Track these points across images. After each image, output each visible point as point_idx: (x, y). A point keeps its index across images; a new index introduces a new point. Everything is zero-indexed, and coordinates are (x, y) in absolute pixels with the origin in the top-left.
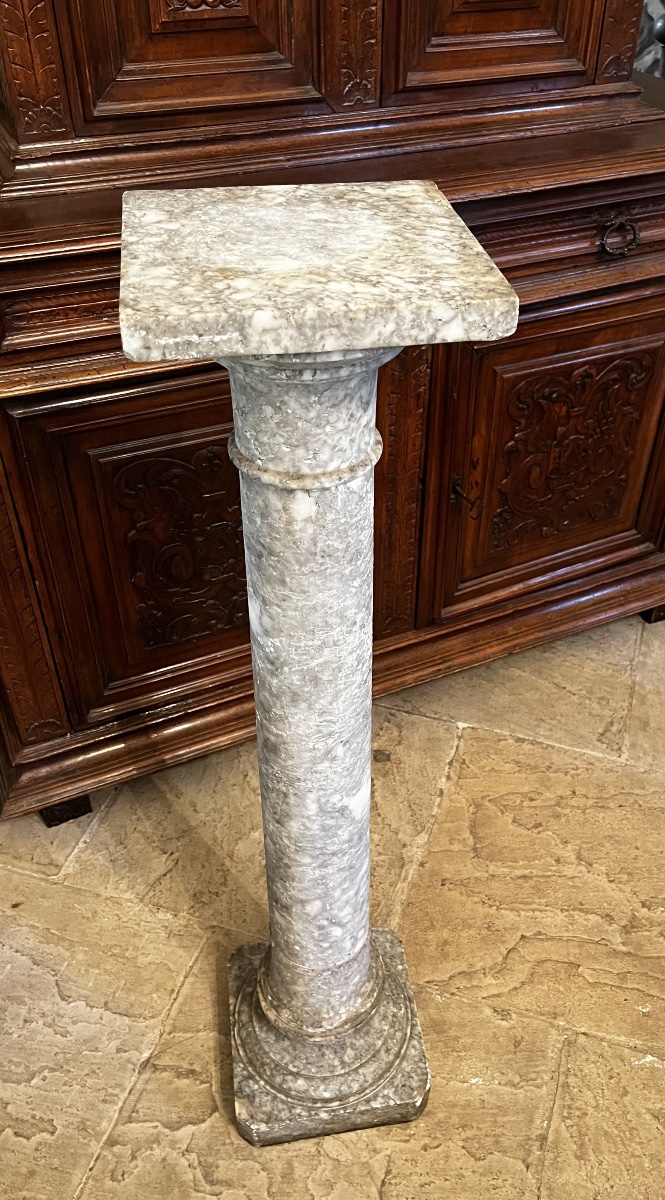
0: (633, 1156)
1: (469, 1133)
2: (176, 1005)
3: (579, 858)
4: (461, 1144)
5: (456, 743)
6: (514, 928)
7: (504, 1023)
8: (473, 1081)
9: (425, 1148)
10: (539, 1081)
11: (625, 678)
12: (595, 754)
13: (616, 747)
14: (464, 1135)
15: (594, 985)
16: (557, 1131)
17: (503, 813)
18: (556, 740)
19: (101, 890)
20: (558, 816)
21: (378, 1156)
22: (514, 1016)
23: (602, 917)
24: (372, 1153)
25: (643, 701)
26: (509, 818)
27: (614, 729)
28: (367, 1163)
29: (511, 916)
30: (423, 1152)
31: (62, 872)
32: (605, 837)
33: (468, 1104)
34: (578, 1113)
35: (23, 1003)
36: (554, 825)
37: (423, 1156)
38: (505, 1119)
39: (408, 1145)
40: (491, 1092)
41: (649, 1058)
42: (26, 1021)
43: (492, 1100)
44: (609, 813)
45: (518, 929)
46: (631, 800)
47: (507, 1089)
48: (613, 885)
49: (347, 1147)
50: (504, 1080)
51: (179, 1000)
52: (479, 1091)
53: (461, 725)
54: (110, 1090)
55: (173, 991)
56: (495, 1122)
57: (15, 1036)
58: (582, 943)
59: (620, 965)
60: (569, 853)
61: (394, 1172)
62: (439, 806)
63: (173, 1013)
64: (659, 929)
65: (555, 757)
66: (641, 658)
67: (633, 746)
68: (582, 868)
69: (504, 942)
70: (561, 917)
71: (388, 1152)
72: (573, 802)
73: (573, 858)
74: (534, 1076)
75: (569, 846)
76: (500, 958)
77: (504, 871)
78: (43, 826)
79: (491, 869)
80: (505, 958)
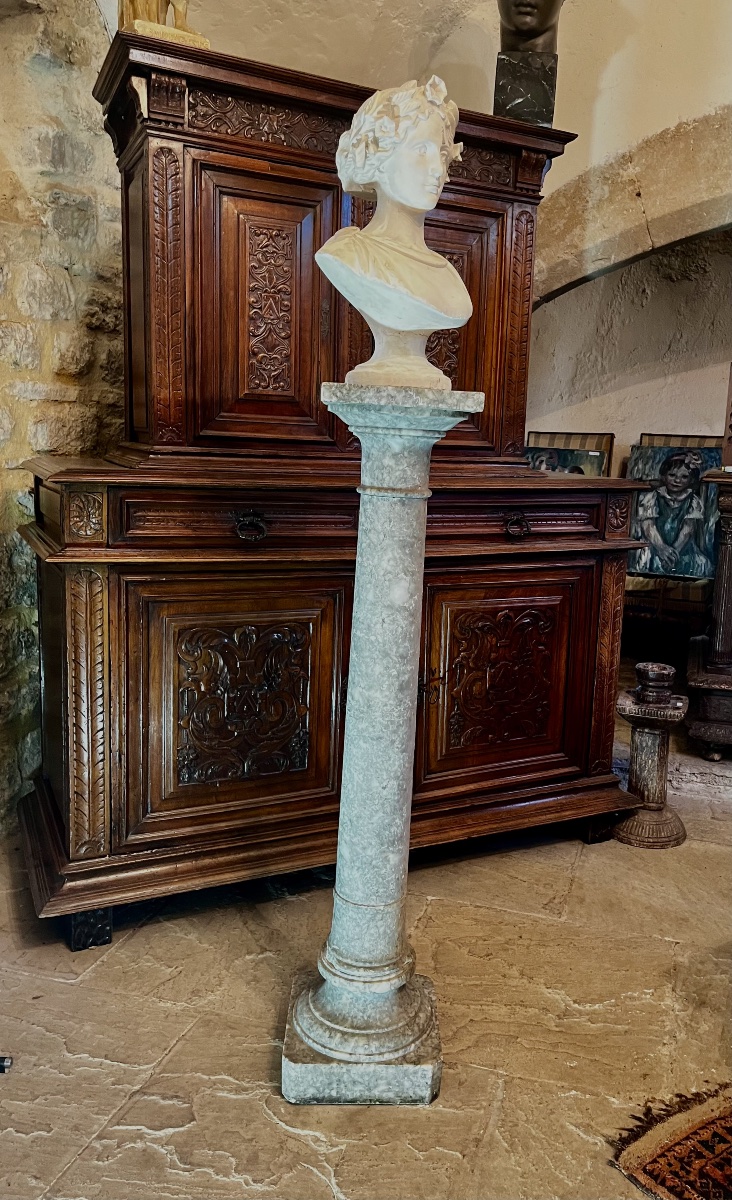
0: (556, 1150)
1: (416, 1136)
2: (167, 1058)
3: (522, 974)
4: (408, 1142)
5: (425, 908)
6: (464, 1015)
7: (451, 1071)
10: (478, 1106)
11: (568, 874)
12: (540, 916)
13: (557, 912)
14: (411, 1137)
15: (529, 1050)
16: (491, 1135)
17: (460, 947)
18: (508, 908)
19: (113, 990)
20: (507, 950)
22: (459, 1067)
23: (539, 1010)
25: (581, 887)
26: (465, 951)
27: (556, 901)
28: (324, 1154)
29: (462, 1008)
31: (79, 979)
32: (544, 963)
34: (511, 1124)
35: (35, 1055)
36: (503, 955)
37: (373, 1149)
38: (448, 1128)
41: (573, 1092)
42: (35, 1065)
44: (549, 948)
45: (468, 1016)
46: (568, 942)
47: (451, 1110)
48: (550, 990)
50: (448, 1105)
51: (171, 1053)
53: (429, 898)
54: (103, 1107)
55: (165, 1049)
56: (439, 1130)
57: (24, 1074)
58: (521, 1025)
59: (553, 1039)
60: (514, 972)
61: (347, 1158)
63: (164, 1062)
64: (587, 1017)
65: (506, 917)
66: (580, 863)
67: (572, 912)
68: (525, 981)
69: (454, 1024)
70: (504, 1010)
72: (519, 942)
73: (517, 974)
74: (474, 1103)
75: (514, 968)
76: (451, 1033)
77: (460, 981)
78: (68, 951)
79: (448, 980)
80: (455, 1033)
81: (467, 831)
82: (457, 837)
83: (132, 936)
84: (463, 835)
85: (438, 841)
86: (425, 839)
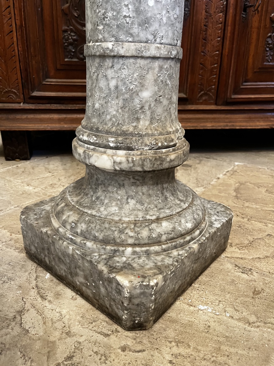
1: (182, 350)
4: (168, 357)
5: (233, 167)
7: (244, 276)
8: (201, 307)
9: (124, 349)
14: (175, 350)
17: (258, 187)
21: (69, 340)
22: (255, 273)
24: (64, 335)
26: (263, 190)
28: (54, 343)
30: (119, 351)
33: (190, 325)
37: (117, 355)
38: (232, 350)
39: (106, 339)
40: (220, 322)
43: (220, 329)
47: (241, 324)
49: (44, 323)
50: (237, 315)
52: (206, 318)
53: (236, 163)
56: (219, 349)
62: (216, 182)
71: (81, 340)
76: (246, 242)
77: (258, 207)
78: (5, 160)
79: (247, 204)
80: (251, 243)
81: (270, 123)
82: (261, 126)
83: (42, 159)
84: (267, 125)
85: (247, 126)
86: (237, 124)
